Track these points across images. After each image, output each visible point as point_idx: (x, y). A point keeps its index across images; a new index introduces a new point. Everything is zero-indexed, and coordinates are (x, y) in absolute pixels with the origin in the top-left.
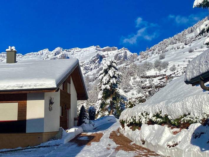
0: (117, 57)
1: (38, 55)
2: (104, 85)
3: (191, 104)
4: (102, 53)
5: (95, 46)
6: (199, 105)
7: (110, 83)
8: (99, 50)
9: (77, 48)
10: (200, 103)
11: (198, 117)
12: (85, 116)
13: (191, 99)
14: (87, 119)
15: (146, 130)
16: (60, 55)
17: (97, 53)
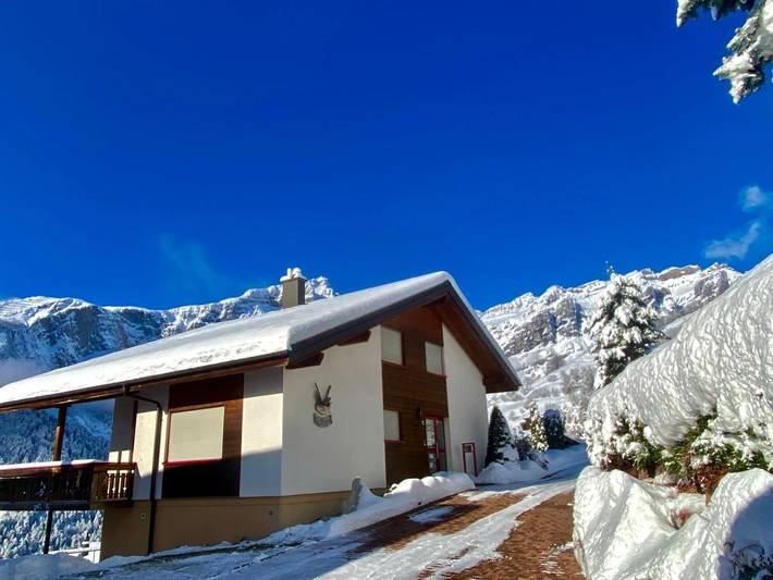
0: (700, 288)
1: (512, 308)
2: (605, 348)
3: (711, 348)
4: (659, 285)
5: (639, 270)
6: (749, 343)
7: (623, 342)
8: (652, 279)
9: (597, 282)
10: (752, 328)
11: (762, 425)
12: (504, 439)
13: (712, 315)
14: (509, 446)
15: (588, 495)
16: (558, 301)
17: (647, 286)
